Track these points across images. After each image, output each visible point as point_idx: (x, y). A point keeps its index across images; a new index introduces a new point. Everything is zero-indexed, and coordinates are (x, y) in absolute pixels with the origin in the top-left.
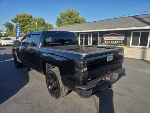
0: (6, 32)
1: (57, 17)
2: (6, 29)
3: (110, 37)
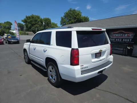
1: (61, 17)
3: (117, 35)
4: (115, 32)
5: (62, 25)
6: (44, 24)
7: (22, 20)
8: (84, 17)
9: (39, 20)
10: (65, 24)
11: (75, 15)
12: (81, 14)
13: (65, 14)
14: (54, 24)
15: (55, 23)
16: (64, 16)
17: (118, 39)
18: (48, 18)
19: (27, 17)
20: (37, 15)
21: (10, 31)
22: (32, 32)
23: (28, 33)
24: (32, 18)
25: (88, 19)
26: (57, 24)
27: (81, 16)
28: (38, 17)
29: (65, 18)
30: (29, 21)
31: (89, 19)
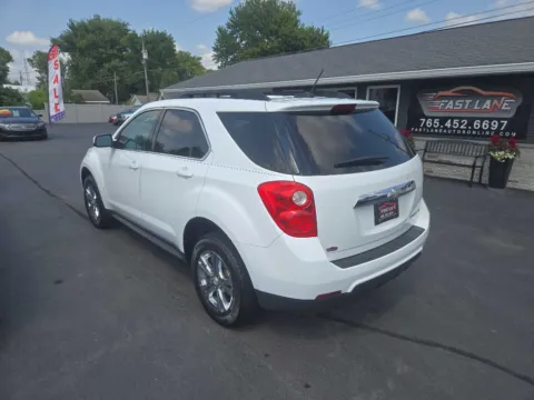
0: (38, 86)
1: (219, 29)
3: (451, 102)
4: (441, 93)
5: (219, 64)
6: (145, 56)
7: (53, 40)
8: (311, 29)
9: (123, 41)
10: (231, 57)
11: (276, 22)
12: (298, 18)
13: (231, 13)
14: (186, 57)
15: (192, 55)
16: (229, 27)
17: (452, 119)
18: (163, 35)
19: (72, 26)
20: (114, 19)
21: (5, 86)
22: (97, 92)
23: (80, 96)
24: (93, 32)
25: (326, 37)
26: (200, 58)
27: (296, 25)
28: (121, 29)
29: (232, 33)
30: (82, 43)
31: (330, 39)
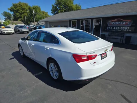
0: (5, 21)
1: (52, 5)
2: (5, 18)
3: (115, 23)
4: (112, 21)
5: (53, 14)
6: (34, 12)
7: (9, 9)
8: (77, 5)
10: (56, 12)
12: (73, 2)
13: (55, 1)
15: (45, 12)
16: (55, 4)
17: (115, 27)
18: (38, 6)
19: (13, 5)
20: (24, 3)
22: (21, 22)
24: (19, 6)
26: (47, 13)
27: (73, 4)
28: (26, 5)
29: (56, 6)
30: (16, 9)
31: (81, 7)
